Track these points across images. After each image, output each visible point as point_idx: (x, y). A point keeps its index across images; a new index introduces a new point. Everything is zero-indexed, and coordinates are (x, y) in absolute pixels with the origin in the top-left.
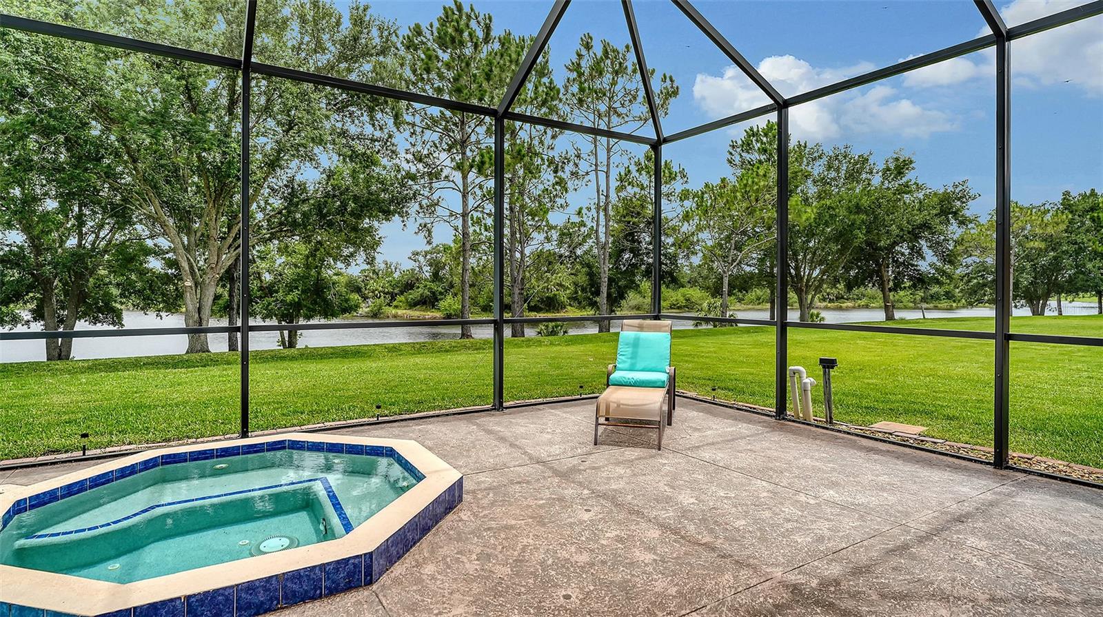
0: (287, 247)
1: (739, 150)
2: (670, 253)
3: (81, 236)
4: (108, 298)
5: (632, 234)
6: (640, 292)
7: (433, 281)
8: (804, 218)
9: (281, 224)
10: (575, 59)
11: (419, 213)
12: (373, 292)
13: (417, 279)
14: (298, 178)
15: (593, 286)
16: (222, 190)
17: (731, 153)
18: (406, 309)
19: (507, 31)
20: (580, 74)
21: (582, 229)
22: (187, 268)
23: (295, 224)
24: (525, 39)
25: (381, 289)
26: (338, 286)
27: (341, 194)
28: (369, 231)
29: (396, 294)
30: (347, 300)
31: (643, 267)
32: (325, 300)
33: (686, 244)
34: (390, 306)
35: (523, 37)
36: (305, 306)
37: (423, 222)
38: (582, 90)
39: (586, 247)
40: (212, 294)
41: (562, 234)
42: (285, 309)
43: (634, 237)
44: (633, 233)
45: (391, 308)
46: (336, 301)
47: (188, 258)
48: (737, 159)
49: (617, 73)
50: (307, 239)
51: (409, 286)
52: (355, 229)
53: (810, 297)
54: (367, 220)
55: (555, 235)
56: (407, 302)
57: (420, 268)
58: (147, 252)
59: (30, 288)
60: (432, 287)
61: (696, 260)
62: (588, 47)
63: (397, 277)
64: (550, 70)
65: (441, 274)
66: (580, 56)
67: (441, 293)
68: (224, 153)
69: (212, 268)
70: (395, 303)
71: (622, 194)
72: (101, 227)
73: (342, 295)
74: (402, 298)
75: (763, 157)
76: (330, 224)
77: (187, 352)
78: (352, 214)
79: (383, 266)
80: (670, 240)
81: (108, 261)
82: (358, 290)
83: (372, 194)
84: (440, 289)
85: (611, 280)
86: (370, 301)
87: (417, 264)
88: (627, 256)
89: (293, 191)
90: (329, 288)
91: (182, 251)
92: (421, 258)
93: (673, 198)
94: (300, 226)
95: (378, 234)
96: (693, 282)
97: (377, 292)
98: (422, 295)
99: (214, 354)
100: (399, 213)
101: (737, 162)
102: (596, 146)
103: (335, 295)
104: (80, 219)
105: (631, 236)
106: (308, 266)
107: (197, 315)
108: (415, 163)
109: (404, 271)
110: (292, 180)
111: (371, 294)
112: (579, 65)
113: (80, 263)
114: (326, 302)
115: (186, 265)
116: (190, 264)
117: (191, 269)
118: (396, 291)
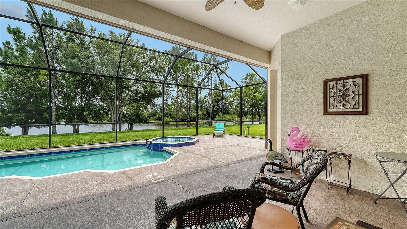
1: (244, 79)
2: (227, 106)
3: (82, 102)
6: (219, 116)
7: (161, 113)
8: (259, 97)
9: (134, 100)
10: (203, 58)
13: (157, 112)
15: (208, 114)
17: (242, 80)
18: (153, 121)
21: (205, 100)
23: (137, 100)
30: (146, 118)
31: (220, 109)
33: (231, 103)
36: (136, 120)
38: (205, 66)
39: (206, 104)
42: (131, 121)
43: (218, 101)
46: (144, 119)
48: (244, 81)
51: (154, 114)
53: (262, 117)
56: (154, 119)
57: (158, 109)
61: (234, 107)
63: (151, 112)
64: (197, 60)
65: (164, 111)
70: (150, 119)
74: (152, 118)
75: (250, 81)
77: (112, 131)
80: (227, 103)
85: (212, 113)
88: (216, 107)
90: (141, 115)
92: (158, 106)
93: (227, 92)
96: (234, 113)
98: (158, 117)
101: (244, 82)
102: (209, 80)
103: (143, 117)
104: (82, 98)
105: (217, 101)
112: (204, 59)
114: (140, 119)
115: (112, 110)
116: (113, 109)
117: (113, 111)
118: (151, 116)
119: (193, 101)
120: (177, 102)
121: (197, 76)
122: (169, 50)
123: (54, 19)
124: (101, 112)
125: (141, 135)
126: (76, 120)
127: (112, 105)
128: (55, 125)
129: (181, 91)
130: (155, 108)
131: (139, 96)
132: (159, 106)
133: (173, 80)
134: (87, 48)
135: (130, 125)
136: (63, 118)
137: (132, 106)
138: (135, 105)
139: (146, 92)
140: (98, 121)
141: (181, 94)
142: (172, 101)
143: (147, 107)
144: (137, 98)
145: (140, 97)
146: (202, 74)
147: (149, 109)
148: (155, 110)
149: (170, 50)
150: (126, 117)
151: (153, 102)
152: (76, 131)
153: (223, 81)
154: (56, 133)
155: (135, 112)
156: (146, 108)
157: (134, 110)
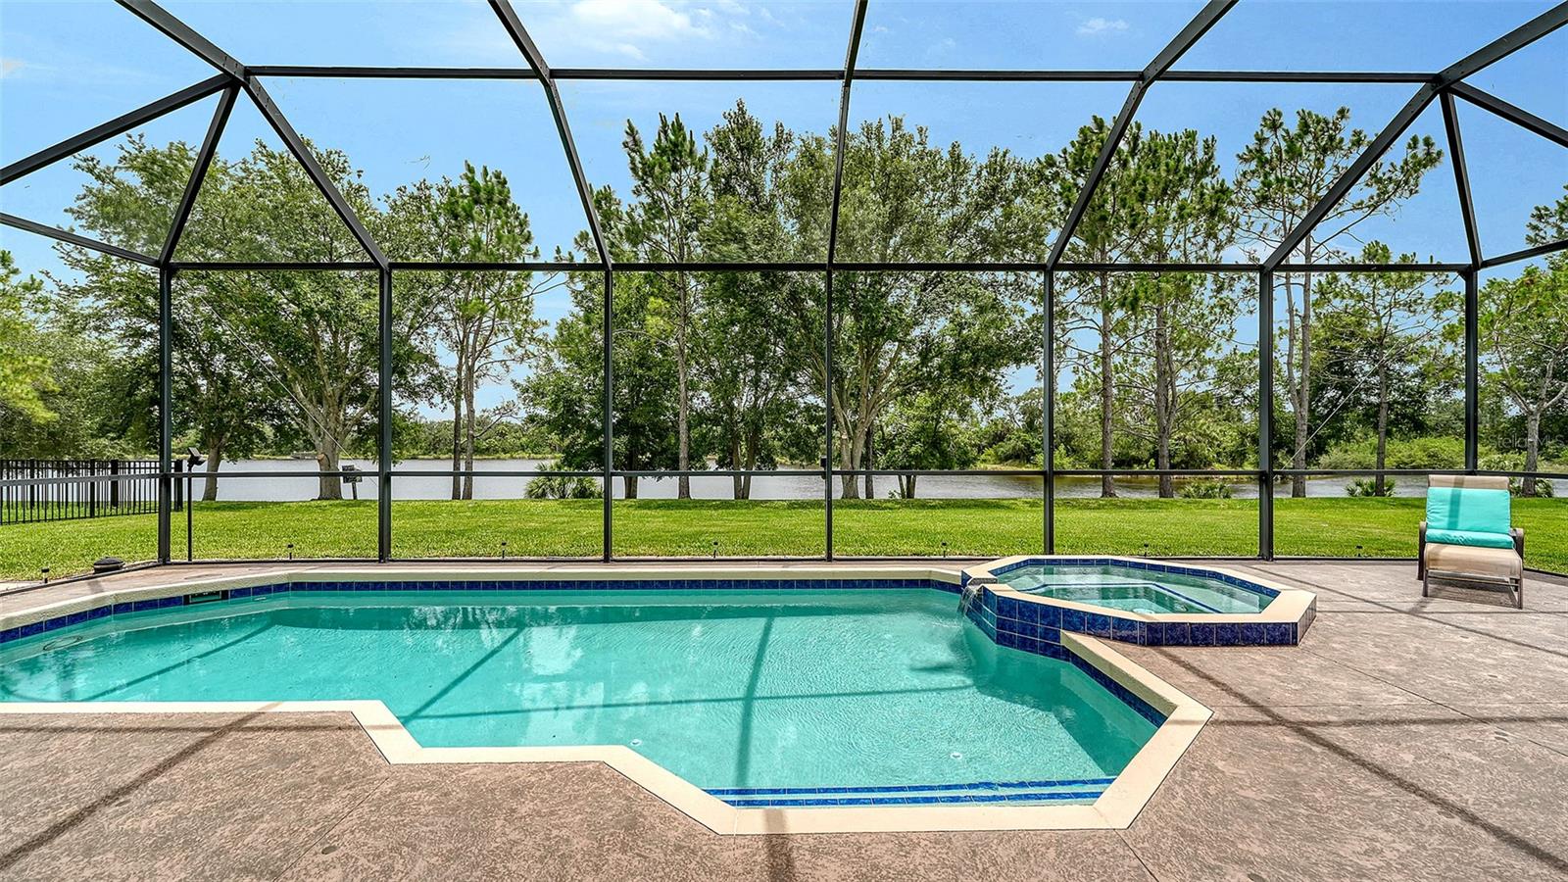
2: (1411, 388)
5: (1340, 364)
6: (1350, 444)
7: (1027, 432)
10: (1253, 144)
12: (957, 444)
13: (1008, 430)
17: (1536, 226)
18: (996, 464)
19: (1154, 132)
20: (1263, 162)
22: (843, 423)
24: (1179, 135)
25: (966, 440)
29: (984, 447)
30: (966, 453)
31: (1360, 408)
32: (942, 452)
33: (1449, 373)
34: (978, 460)
35: (1176, 134)
36: (925, 458)
38: (1267, 184)
41: (1222, 371)
43: (1342, 368)
44: (1342, 362)
45: (979, 462)
46: (955, 454)
47: (843, 414)
49: (1324, 151)
50: (933, 392)
51: (998, 438)
52: (985, 379)
55: (1211, 371)
56: (998, 455)
57: (1012, 416)
60: (1027, 438)
62: (1274, 126)
64: (1216, 167)
65: (1036, 423)
66: (1261, 140)
67: (1038, 446)
69: (863, 422)
70: (984, 457)
71: (1326, 309)
73: (961, 450)
74: (991, 451)
80: (1412, 369)
84: (1036, 441)
87: (1008, 412)
88: (1331, 394)
89: (928, 346)
90: (947, 441)
91: (839, 408)
92: (1013, 406)
93: (1419, 307)
98: (1014, 447)
103: (954, 447)
105: (1339, 366)
106: (928, 419)
107: (850, 466)
112: (1260, 151)
114: (943, 454)
115: (842, 420)
116: (845, 419)
117: (846, 423)
118: (984, 443)
119: (1183, 372)
120: (1106, 379)
121: (1212, 245)
122: (1065, 151)
123: (684, 139)
124: (814, 428)
125: (940, 526)
126: (744, 456)
127: (841, 402)
128: (687, 475)
129: (1122, 328)
130: (999, 413)
131: (937, 361)
132: (1017, 404)
133: (1085, 281)
134: (769, 208)
135: (904, 478)
136: (711, 448)
137: (911, 405)
138: (923, 399)
139: (962, 345)
140: (802, 461)
141: (1122, 342)
142: (1079, 380)
143: (968, 405)
144: (930, 373)
145: (940, 368)
146: (1245, 228)
147: (976, 417)
148: (1003, 419)
149: (1070, 149)
150: (893, 448)
151: (991, 387)
152: (742, 493)
153: (1385, 249)
154: (689, 496)
155: (923, 429)
156: (963, 413)
157: (921, 418)
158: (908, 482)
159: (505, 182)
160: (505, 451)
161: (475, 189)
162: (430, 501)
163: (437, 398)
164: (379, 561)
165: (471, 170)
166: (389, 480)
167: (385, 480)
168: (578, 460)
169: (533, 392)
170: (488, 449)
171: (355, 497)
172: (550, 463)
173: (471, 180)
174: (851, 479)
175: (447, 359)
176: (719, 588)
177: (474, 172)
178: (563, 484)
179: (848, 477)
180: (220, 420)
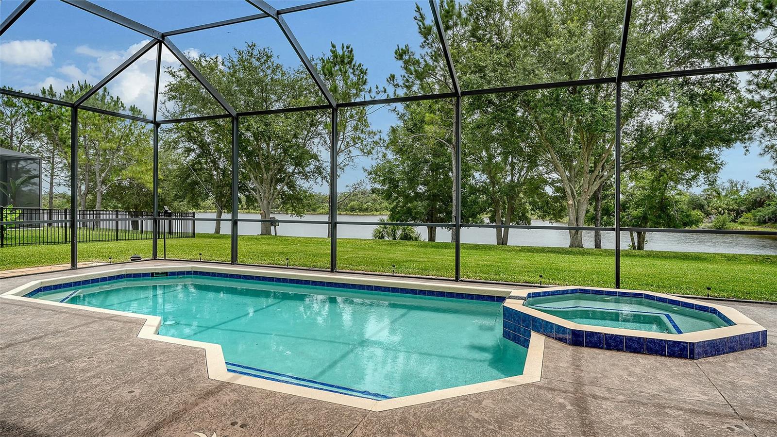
0: (637, 174)
3: (513, 176)
4: (525, 211)
9: (633, 158)
11: (764, 136)
12: (716, 209)
13: (768, 197)
14: (646, 122)
16: (592, 140)
18: (753, 226)
22: (570, 192)
23: (643, 157)
25: (725, 206)
26: (680, 204)
27: (683, 130)
28: (709, 157)
29: (742, 212)
30: (688, 216)
32: (668, 215)
34: (735, 222)
36: (651, 220)
37: (769, 144)
40: (585, 209)
42: (635, 221)
45: (736, 224)
46: (678, 216)
47: (570, 186)
50: (653, 168)
51: (757, 204)
52: (696, 157)
54: (708, 149)
58: (546, 182)
59: (490, 205)
63: (743, 195)
68: (593, 116)
69: (585, 192)
70: (741, 220)
72: (522, 169)
73: (683, 212)
74: (750, 215)
76: (673, 155)
77: (570, 247)
78: (693, 145)
79: (727, 185)
81: (525, 189)
82: (701, 207)
83: (712, 127)
86: (713, 217)
87: (768, 182)
89: (642, 133)
90: (672, 206)
91: (567, 182)
94: (648, 158)
95: (719, 159)
97: (720, 209)
99: (587, 249)
100: (741, 140)
103: (677, 211)
104: (513, 165)
106: (653, 189)
107: (576, 223)
108: (759, 91)
109: (752, 190)
110: (641, 125)
111: (714, 211)
113: (512, 191)
115: (569, 190)
116: (572, 190)
117: (572, 192)
118: (743, 208)
127: (569, 177)
135: (635, 235)
152: (502, 241)
158: (639, 237)
159: (352, 50)
160: (376, 210)
161: (336, 56)
162: (308, 238)
163: (319, 179)
164: (231, 264)
165: (334, 46)
166: (237, 223)
167: (235, 223)
168: (397, 216)
169: (374, 173)
170: (367, 209)
171: (276, 234)
172: (386, 218)
173: (333, 52)
174: (577, 233)
175: (325, 155)
176: (383, 291)
177: (335, 47)
178: (394, 231)
179: (573, 232)
180: (221, 192)
